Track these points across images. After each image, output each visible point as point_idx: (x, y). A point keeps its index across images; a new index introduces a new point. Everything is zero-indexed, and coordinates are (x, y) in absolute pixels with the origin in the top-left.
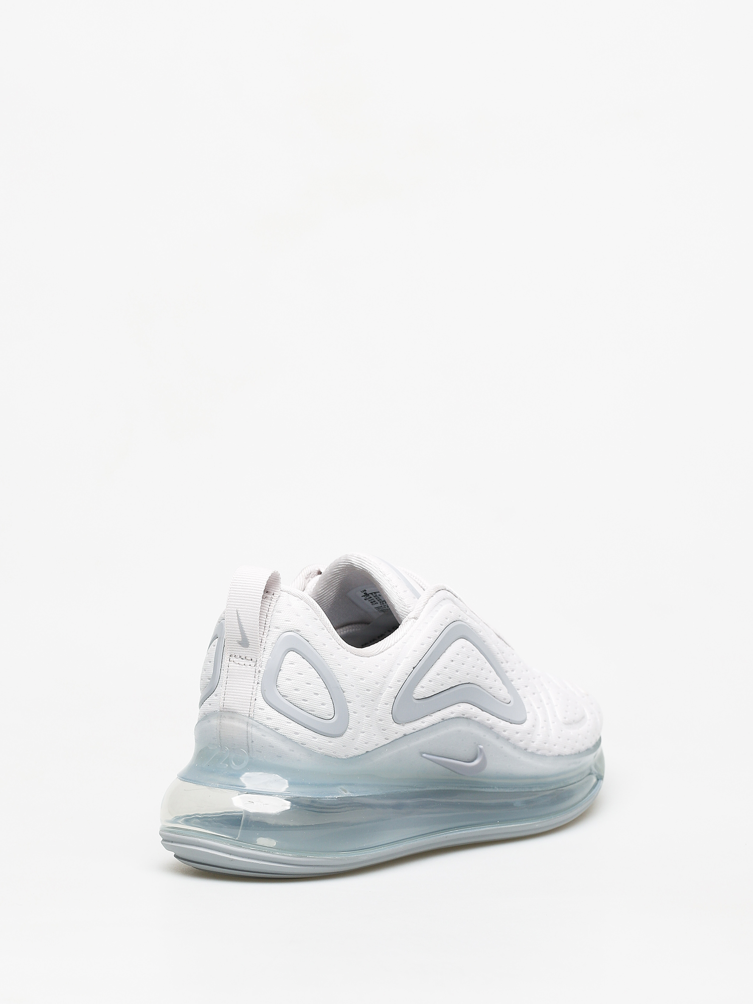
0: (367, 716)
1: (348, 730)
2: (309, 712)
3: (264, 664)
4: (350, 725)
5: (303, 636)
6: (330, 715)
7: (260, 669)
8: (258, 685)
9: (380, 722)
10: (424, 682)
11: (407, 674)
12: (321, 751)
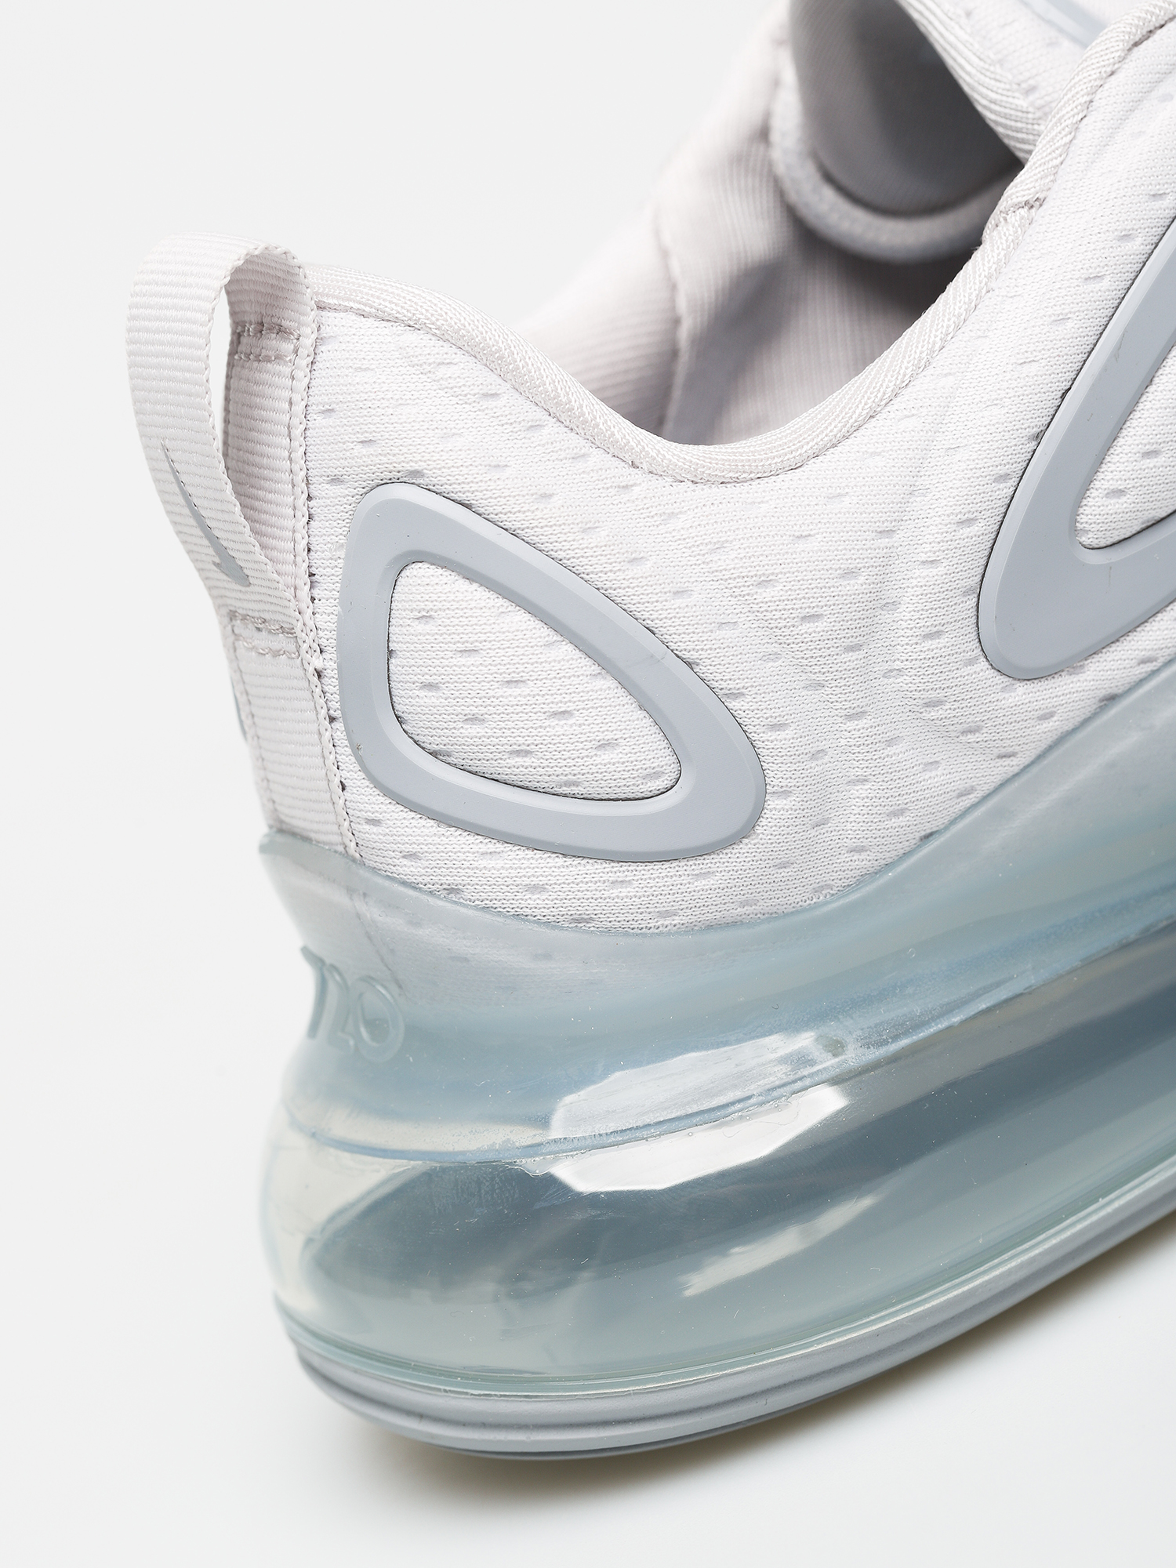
0: (850, 717)
1: (772, 803)
2: (560, 791)
3: (328, 638)
4: (776, 777)
5: (442, 489)
6: (657, 775)
7: (319, 664)
8: (336, 725)
9: (934, 714)
10: (1120, 465)
11: (1005, 477)
12: (677, 920)
